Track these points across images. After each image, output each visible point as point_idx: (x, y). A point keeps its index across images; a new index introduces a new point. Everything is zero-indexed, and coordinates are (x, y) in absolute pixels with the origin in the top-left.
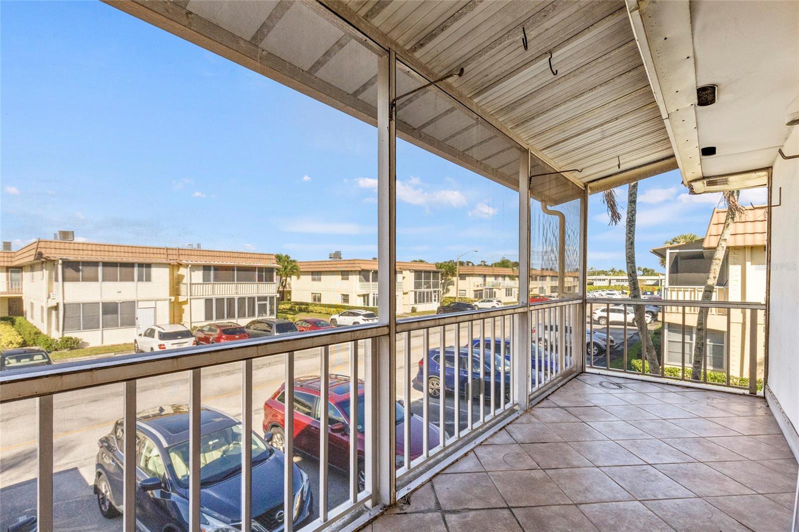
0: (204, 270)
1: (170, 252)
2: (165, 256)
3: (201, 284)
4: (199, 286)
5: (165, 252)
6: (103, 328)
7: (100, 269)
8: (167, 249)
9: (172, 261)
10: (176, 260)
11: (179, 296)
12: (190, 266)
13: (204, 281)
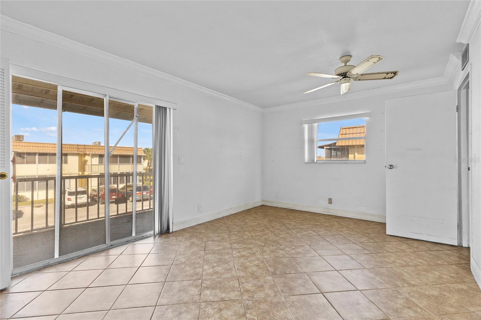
0: (99, 157)
1: (80, 147)
2: (77, 149)
3: (98, 165)
4: (96, 166)
5: (77, 147)
6: (38, 190)
7: (37, 157)
8: (78, 146)
9: (80, 152)
10: (83, 151)
11: (85, 172)
12: (91, 155)
13: (99, 163)
